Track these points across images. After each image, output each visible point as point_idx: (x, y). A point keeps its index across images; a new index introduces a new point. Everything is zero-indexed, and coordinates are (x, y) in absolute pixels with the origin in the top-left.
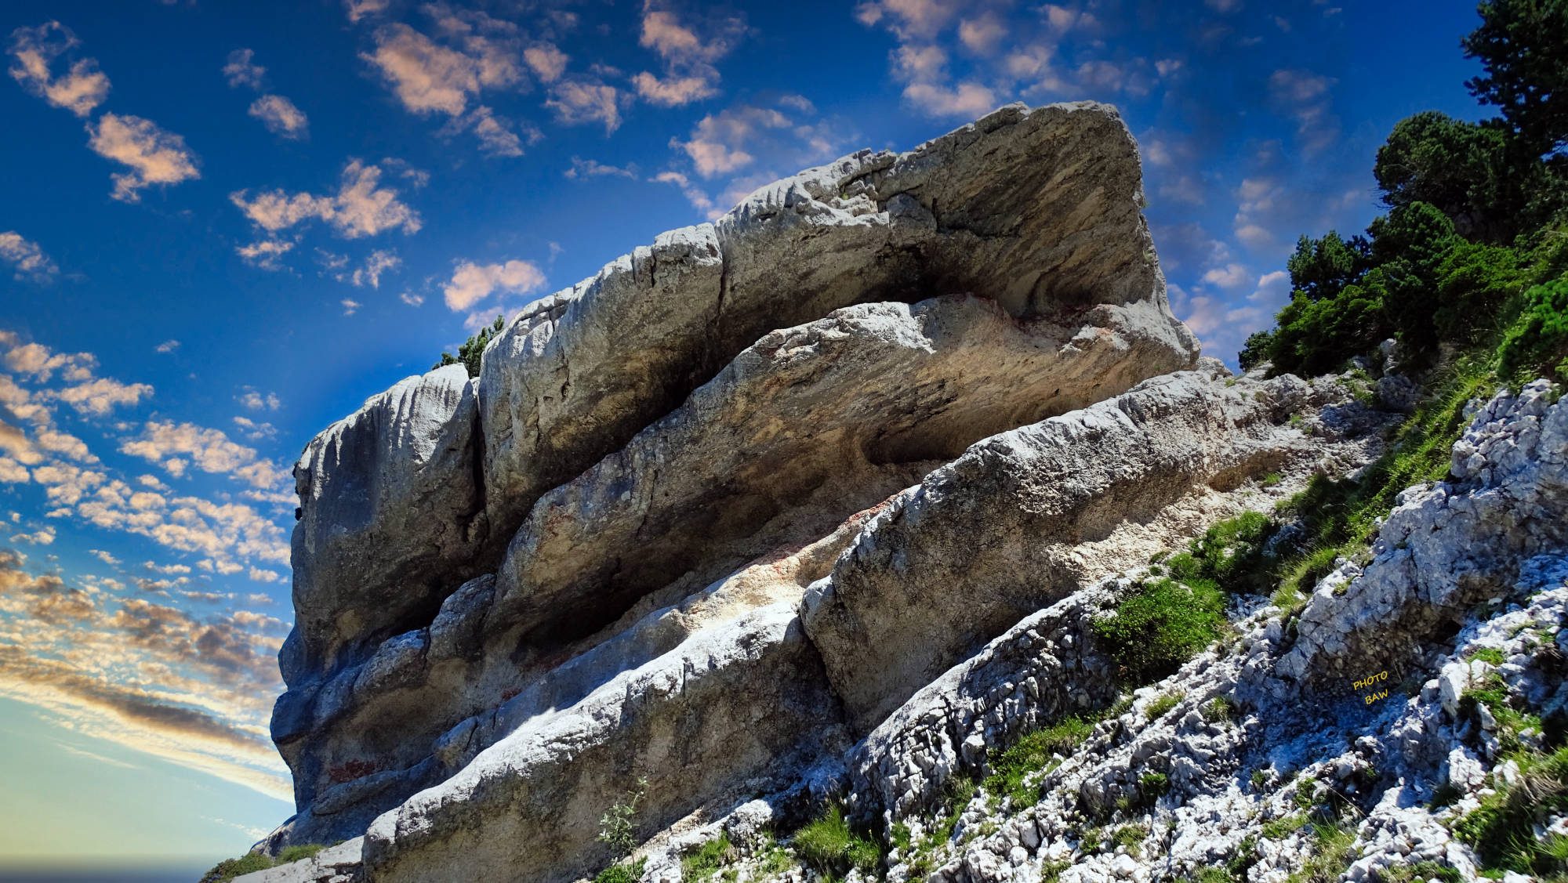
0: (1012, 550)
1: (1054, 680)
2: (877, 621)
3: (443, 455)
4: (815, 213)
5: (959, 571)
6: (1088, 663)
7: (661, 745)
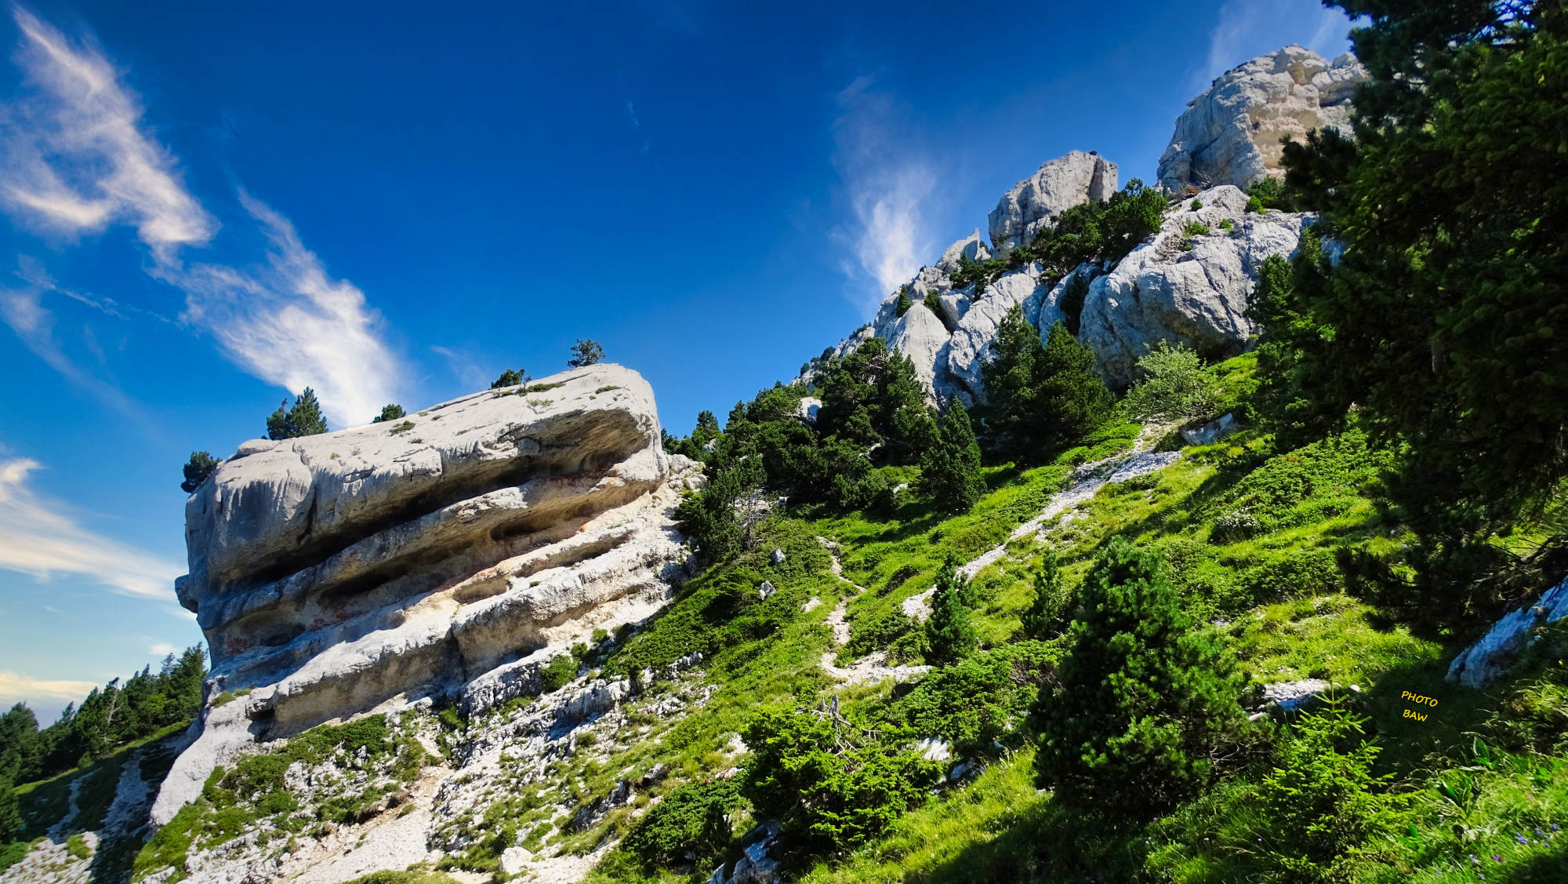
0: (529, 627)
1: (527, 683)
2: (480, 639)
3: (296, 518)
4: (484, 455)
5: (509, 631)
6: (537, 680)
7: (393, 669)
